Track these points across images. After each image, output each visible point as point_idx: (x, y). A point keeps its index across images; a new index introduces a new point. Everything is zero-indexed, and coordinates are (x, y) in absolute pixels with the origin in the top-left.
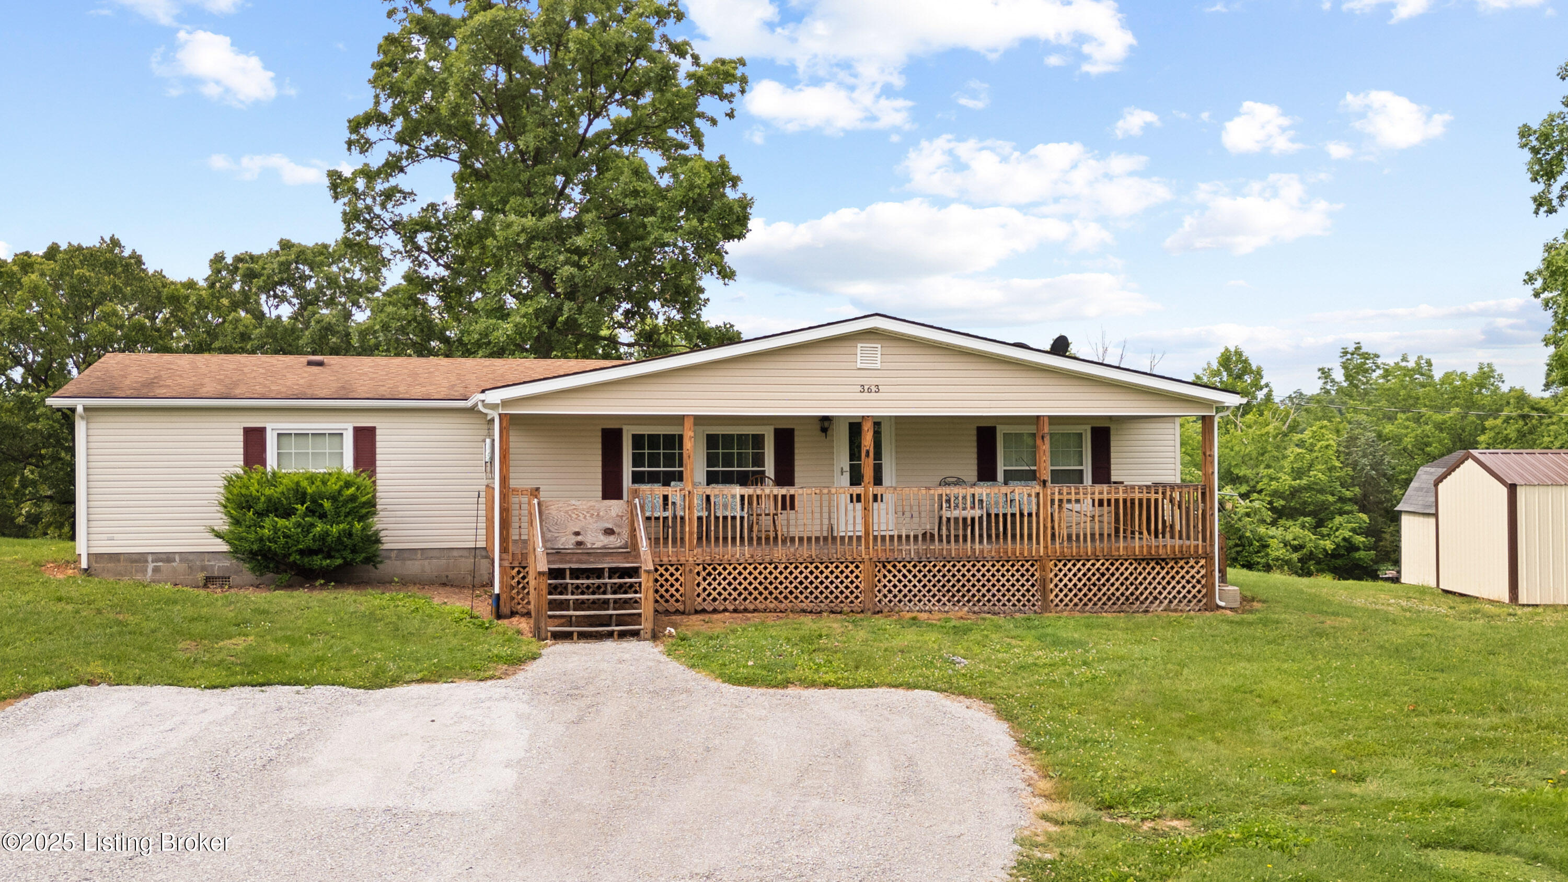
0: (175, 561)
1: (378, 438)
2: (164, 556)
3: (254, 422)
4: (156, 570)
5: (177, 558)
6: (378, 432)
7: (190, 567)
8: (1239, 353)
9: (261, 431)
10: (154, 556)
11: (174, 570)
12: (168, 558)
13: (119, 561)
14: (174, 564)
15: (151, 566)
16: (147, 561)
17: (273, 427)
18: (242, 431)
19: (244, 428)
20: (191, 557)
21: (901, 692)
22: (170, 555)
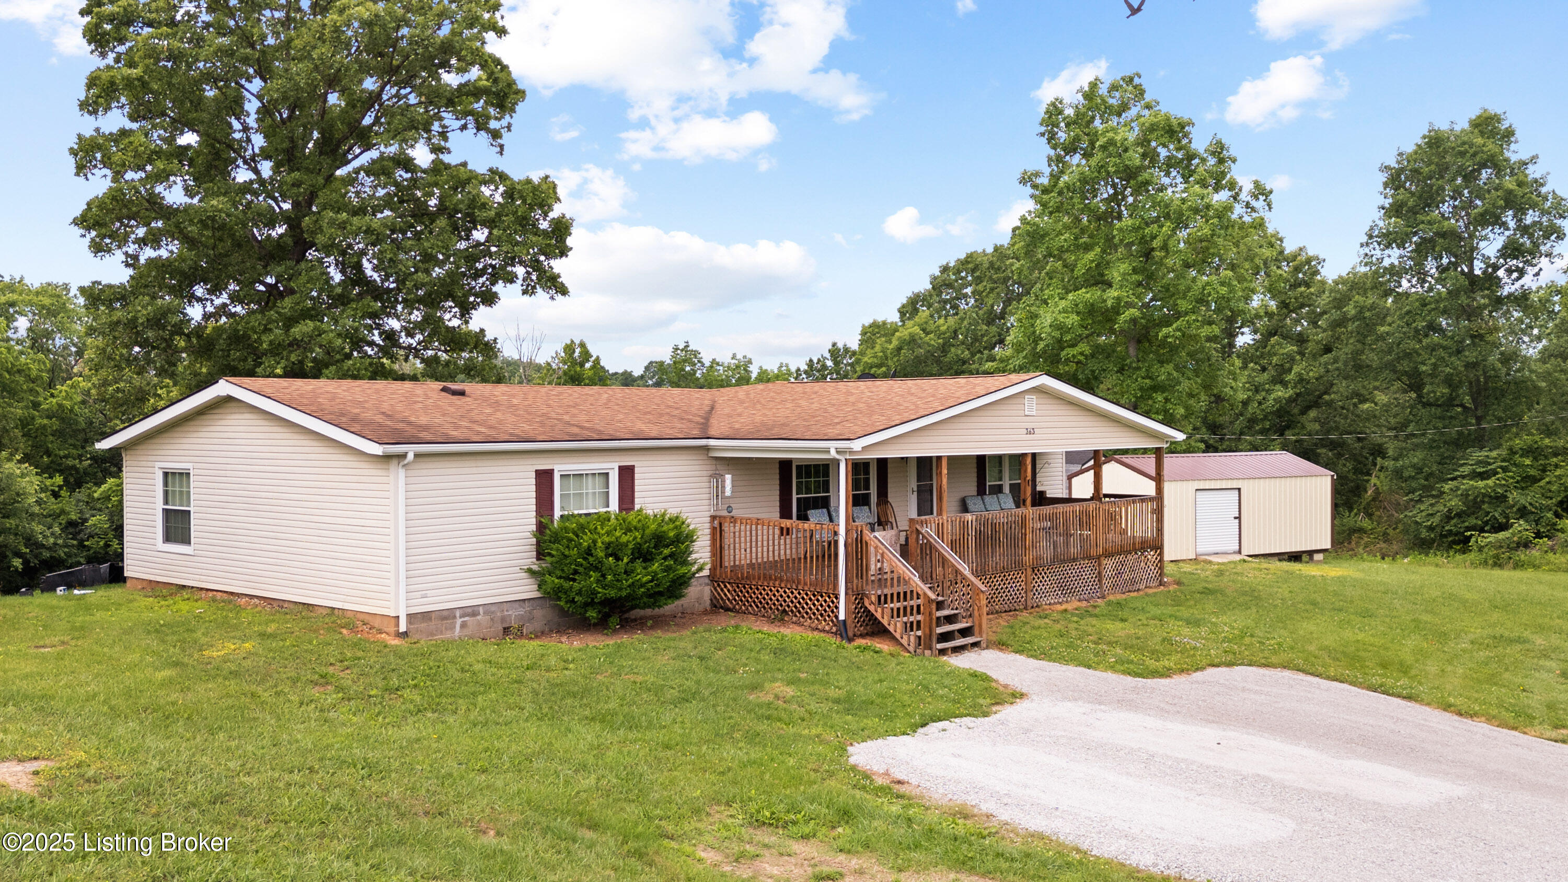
0: (479, 614)
1: (637, 476)
2: (470, 610)
3: (544, 464)
4: (464, 625)
5: (481, 610)
6: (636, 470)
7: (492, 619)
8: (582, 345)
9: (550, 473)
10: (461, 611)
11: (479, 624)
12: (472, 612)
13: (430, 619)
14: (479, 618)
15: (459, 621)
16: (455, 617)
17: (560, 467)
18: (534, 474)
19: (536, 471)
20: (493, 608)
21: (1223, 669)
22: (476, 609)
